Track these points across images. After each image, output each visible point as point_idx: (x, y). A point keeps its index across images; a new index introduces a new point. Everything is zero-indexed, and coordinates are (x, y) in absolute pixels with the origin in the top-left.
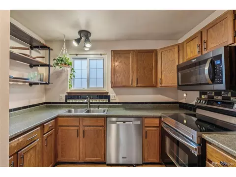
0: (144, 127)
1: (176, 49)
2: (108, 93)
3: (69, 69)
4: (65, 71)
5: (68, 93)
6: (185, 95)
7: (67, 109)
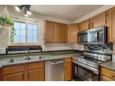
0: (64, 64)
1: (76, 26)
2: (40, 46)
3: (10, 28)
4: (5, 29)
5: (9, 47)
6: (77, 46)
7: (9, 59)
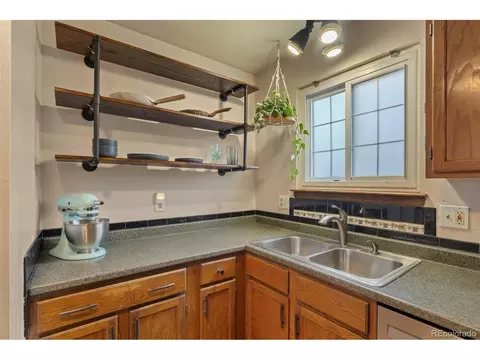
5: (296, 193)
